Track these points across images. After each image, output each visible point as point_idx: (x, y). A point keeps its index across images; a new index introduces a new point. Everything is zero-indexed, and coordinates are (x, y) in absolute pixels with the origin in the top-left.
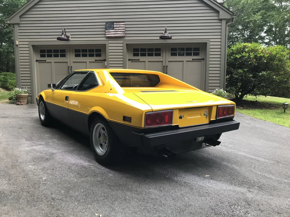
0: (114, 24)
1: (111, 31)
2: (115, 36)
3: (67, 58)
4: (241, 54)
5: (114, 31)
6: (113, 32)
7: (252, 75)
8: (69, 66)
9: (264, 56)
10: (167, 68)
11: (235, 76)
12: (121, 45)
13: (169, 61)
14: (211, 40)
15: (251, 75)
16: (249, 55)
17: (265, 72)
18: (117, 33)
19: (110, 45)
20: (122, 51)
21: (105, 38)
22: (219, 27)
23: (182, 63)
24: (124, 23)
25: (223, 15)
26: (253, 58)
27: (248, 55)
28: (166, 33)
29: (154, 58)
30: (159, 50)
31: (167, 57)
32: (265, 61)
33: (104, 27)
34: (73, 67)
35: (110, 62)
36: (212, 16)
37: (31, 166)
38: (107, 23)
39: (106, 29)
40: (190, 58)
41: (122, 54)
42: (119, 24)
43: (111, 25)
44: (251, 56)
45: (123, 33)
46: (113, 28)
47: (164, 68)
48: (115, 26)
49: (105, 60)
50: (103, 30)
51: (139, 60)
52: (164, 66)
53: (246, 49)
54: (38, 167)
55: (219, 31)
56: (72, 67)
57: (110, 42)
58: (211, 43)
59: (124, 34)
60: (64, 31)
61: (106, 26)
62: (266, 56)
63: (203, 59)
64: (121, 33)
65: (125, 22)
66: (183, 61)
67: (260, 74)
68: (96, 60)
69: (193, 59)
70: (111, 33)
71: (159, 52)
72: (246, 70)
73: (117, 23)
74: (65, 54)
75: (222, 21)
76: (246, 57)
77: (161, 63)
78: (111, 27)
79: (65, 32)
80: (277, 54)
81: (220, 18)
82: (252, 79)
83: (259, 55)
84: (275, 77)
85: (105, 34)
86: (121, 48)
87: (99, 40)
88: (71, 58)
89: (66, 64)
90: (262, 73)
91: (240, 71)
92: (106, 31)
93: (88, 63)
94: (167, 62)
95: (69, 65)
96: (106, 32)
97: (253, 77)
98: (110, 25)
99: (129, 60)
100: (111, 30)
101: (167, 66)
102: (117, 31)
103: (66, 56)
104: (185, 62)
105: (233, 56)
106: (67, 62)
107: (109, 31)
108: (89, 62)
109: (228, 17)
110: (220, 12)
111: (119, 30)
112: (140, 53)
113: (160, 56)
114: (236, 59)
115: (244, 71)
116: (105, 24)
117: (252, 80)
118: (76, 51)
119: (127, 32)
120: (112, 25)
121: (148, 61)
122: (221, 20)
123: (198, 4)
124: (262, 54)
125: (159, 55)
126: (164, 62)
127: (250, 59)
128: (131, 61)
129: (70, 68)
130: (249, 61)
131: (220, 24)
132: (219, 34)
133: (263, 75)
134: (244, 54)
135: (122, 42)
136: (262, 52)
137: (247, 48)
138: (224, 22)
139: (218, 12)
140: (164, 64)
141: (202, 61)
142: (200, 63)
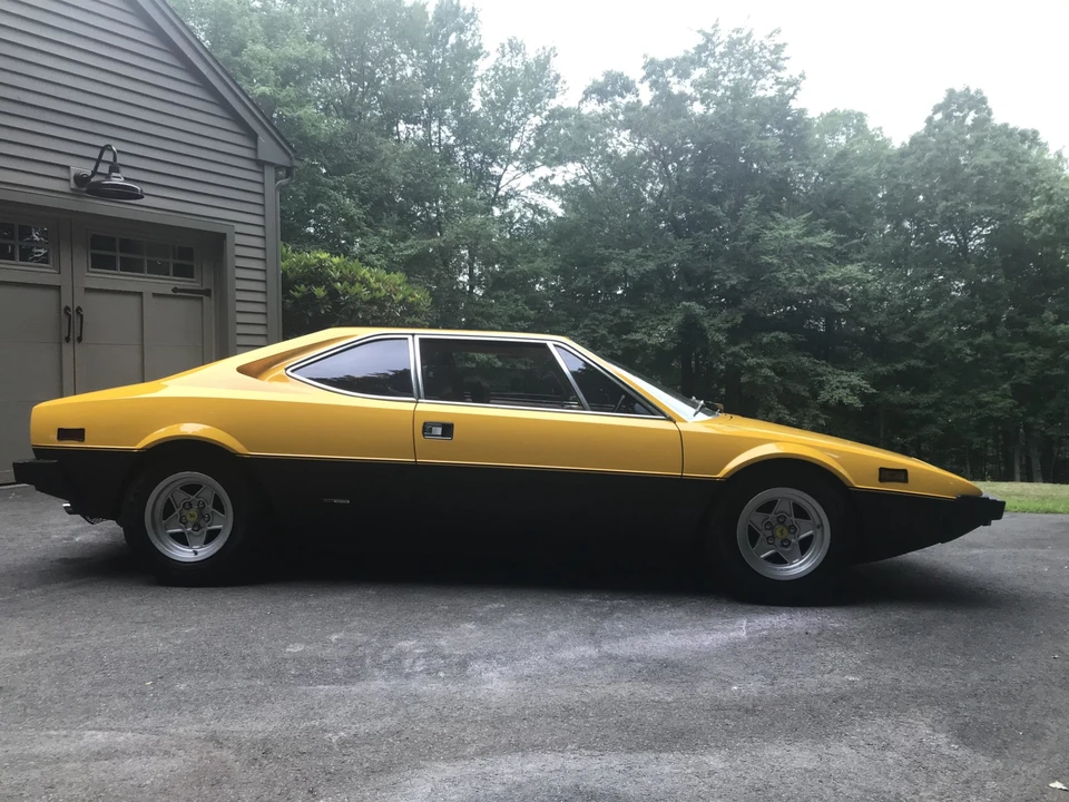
10: (80, 317)
13: (88, 290)
14: (239, 228)
22: (257, 188)
23: (134, 300)
25: (269, 150)
28: (114, 174)
31: (76, 272)
36: (233, 142)
40: (166, 284)
47: (70, 317)
52: (67, 308)
55: (257, 199)
58: (239, 239)
63: (207, 293)
66: (141, 294)
69: (175, 290)
75: (263, 168)
77: (52, 294)
81: (261, 157)
94: (80, 291)
101: (79, 309)
104: (147, 298)
109: (281, 159)
110: (260, 139)
113: (46, 262)
122: (262, 164)
126: (66, 292)
131: (257, 177)
132: (258, 210)
138: (270, 173)
139: (253, 136)
140: (66, 302)
141: (205, 298)
142: (195, 305)
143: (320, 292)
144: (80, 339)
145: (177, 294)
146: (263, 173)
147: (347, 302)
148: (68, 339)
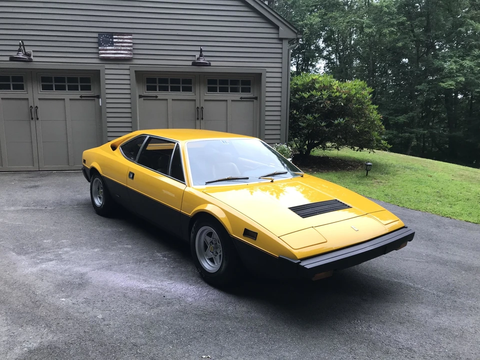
0: (114, 37)
1: (108, 48)
2: (115, 57)
3: (27, 91)
4: (309, 92)
5: (113, 48)
6: (112, 50)
7: (325, 124)
8: (31, 107)
9: (340, 97)
10: (202, 111)
11: (302, 124)
12: (127, 72)
13: (205, 100)
14: (269, 70)
15: (323, 124)
16: (322, 94)
17: (342, 119)
18: (119, 52)
19: (107, 72)
20: (128, 82)
21: (98, 59)
22: (279, 51)
23: (224, 103)
24: (131, 35)
25: (285, 32)
26: (326, 99)
27: (319, 94)
28: (201, 58)
29: (181, 95)
30: (189, 81)
31: (201, 94)
32: (342, 104)
33: (96, 40)
34: (39, 108)
35: (108, 101)
36: (270, 32)
37: (63, 299)
38: (100, 34)
39: (100, 45)
40: (237, 96)
41: (128, 87)
42: (122, 37)
43: (108, 38)
44: (324, 96)
45: (130, 52)
46: (112, 44)
47: (198, 111)
48: (115, 40)
49: (98, 97)
50: (95, 45)
51: (156, 97)
52: (198, 108)
53: (317, 85)
54: (75, 300)
55: (279, 56)
56: (36, 107)
57: (107, 66)
58: (268, 75)
59: (130, 54)
60: (22, 44)
61: (99, 40)
62: (344, 96)
63: (256, 98)
64: (127, 52)
65: (133, 35)
66: (226, 101)
67: (336, 122)
68: (81, 97)
69: (241, 98)
70: (109, 52)
71: (190, 85)
72: (317, 116)
73: (118, 36)
74: (23, 84)
75: (282, 41)
76: (317, 97)
77: (193, 103)
78: (109, 42)
79: (24, 46)
80: (356, 94)
81: (281, 36)
82: (325, 128)
83: (333, 95)
84: (354, 126)
85: (98, 53)
86: (127, 77)
87: (88, 62)
88: (34, 93)
89: (24, 102)
90: (338, 121)
91: (309, 116)
92: (100, 48)
93: (67, 101)
94: (202, 101)
95: (31, 104)
96: (100, 50)
97: (327, 126)
98: (106, 39)
99: (140, 96)
100: (109, 46)
101: (202, 108)
102: (119, 48)
103: (25, 89)
104: (229, 102)
105: (298, 95)
106: (27, 99)
107: (105, 48)
108: (70, 99)
109: (291, 35)
110: (280, 28)
111: (123, 48)
112: (158, 85)
113: (191, 91)
114: (302, 98)
115: (315, 118)
116: (96, 35)
117: (325, 131)
118: (44, 79)
119: (136, 52)
120: (111, 38)
121: (173, 100)
122: (281, 39)
123: (248, 13)
124: (338, 94)
125: (189, 89)
126: (198, 102)
127: (322, 99)
128: (143, 98)
129: (33, 110)
130: (321, 103)
131: (280, 46)
132: (280, 61)
133: (339, 124)
134: (314, 93)
135: (127, 67)
136: (338, 91)
137: (318, 83)
138: (285, 43)
139: (277, 28)
140: (198, 105)
141: (255, 101)
142: (251, 103)
143: (306, 95)
144: (202, 119)
145: (242, 99)
146: (282, 43)
147: (318, 100)
148: (198, 119)
